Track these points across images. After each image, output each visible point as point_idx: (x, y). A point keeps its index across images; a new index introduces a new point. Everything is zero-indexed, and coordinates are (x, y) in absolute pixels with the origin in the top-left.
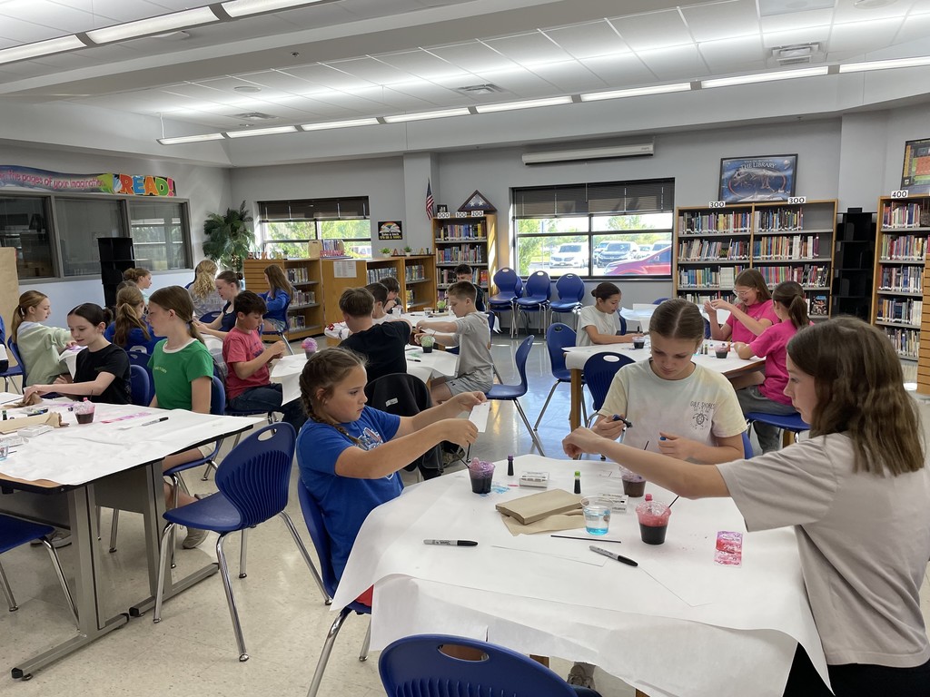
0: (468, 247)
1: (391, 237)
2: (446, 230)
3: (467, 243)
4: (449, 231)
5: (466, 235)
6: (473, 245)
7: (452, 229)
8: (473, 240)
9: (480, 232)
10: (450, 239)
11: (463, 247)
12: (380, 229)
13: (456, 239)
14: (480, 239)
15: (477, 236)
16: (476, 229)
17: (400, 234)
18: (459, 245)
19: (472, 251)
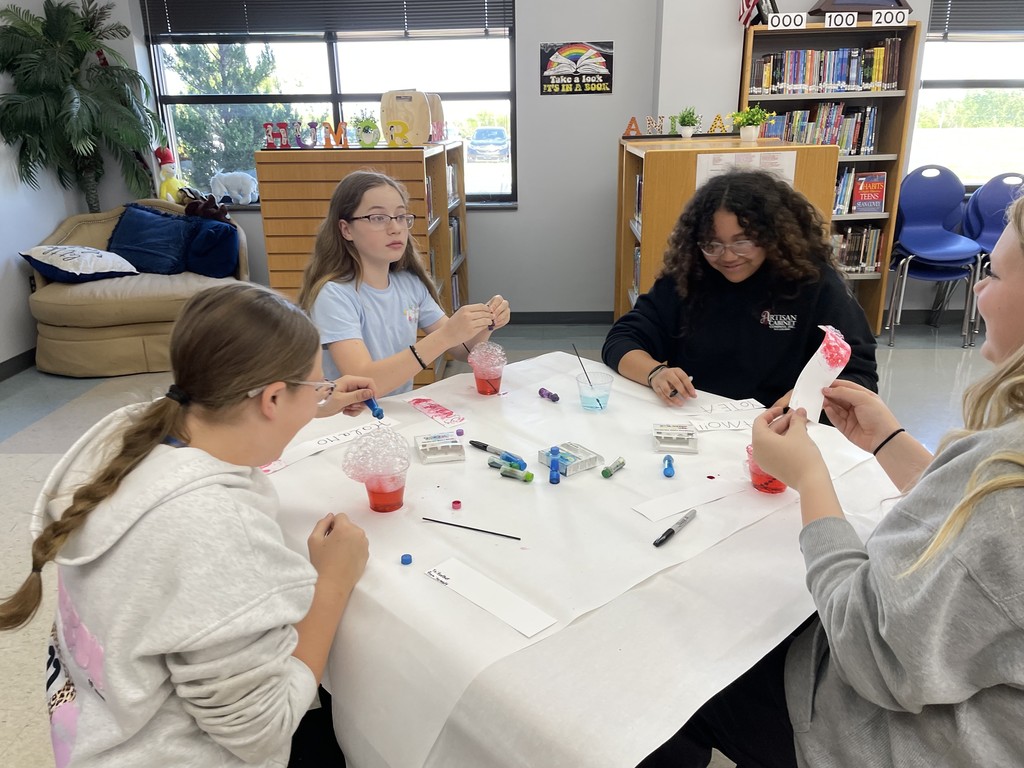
0: (837, 111)
1: (579, 85)
2: (778, 65)
3: (837, 102)
4: (788, 66)
5: (840, 78)
6: (851, 107)
7: (796, 62)
8: (856, 91)
9: (878, 69)
10: (789, 90)
11: (823, 113)
12: (545, 63)
13: (807, 90)
14: (878, 88)
15: (868, 80)
16: (869, 63)
17: (608, 79)
18: (811, 106)
19: (851, 123)
